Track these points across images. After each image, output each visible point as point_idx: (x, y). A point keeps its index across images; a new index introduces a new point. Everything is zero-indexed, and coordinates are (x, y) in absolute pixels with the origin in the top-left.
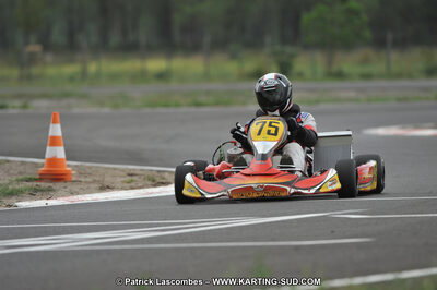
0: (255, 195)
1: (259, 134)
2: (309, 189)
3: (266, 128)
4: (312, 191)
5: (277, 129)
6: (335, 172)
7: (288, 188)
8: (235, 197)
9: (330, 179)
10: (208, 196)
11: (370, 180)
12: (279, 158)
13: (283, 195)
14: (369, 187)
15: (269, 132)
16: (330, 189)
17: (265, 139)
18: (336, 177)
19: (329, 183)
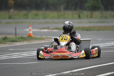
0: (60, 58)
1: (62, 40)
2: (76, 57)
3: (64, 38)
4: (77, 57)
5: (67, 38)
6: (84, 51)
7: (69, 56)
8: (53, 58)
9: (82, 54)
10: (46, 58)
11: (95, 54)
12: (67, 47)
13: (68, 58)
14: (95, 56)
15: (65, 39)
16: (82, 56)
17: (63, 41)
18: (84, 53)
19: (82, 55)
